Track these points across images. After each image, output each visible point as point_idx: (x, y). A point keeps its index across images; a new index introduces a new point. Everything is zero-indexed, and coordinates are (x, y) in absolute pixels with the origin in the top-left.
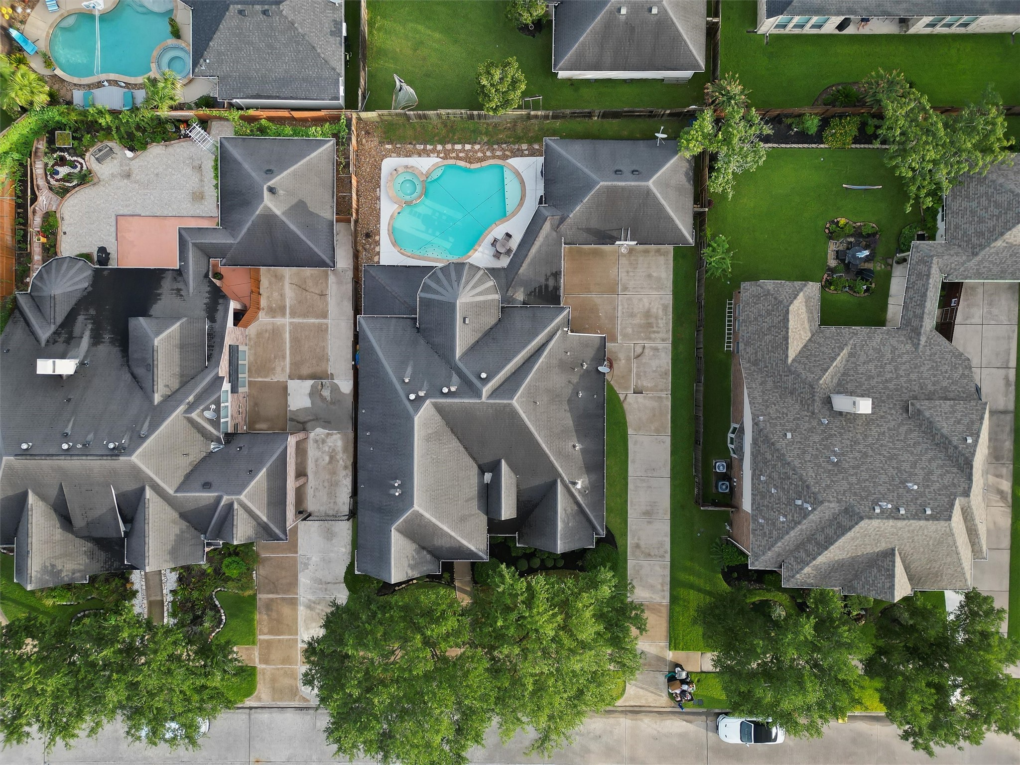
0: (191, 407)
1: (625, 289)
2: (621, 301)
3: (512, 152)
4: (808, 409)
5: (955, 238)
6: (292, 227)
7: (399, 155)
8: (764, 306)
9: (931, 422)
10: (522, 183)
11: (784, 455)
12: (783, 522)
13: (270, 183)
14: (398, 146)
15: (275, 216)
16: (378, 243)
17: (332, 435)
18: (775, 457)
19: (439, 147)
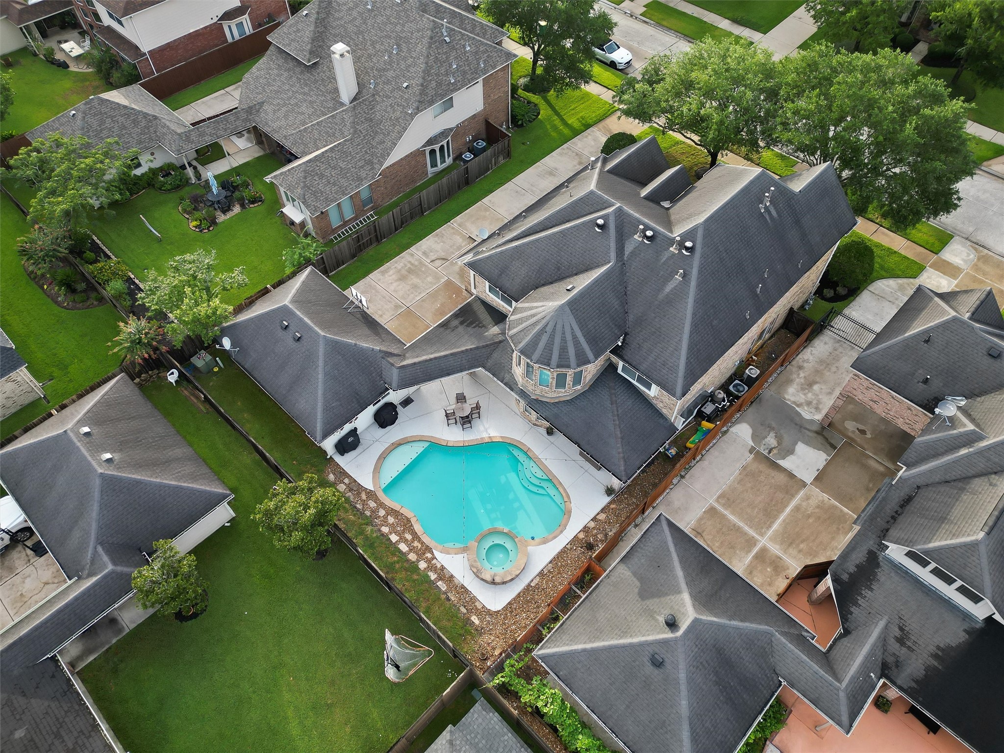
0: (970, 439)
1: (397, 307)
2: (411, 302)
3: (359, 494)
4: (373, 101)
5: (151, 139)
6: (679, 573)
7: (474, 599)
8: (318, 184)
9: (313, 40)
10: (383, 457)
11: (424, 71)
12: (470, 45)
13: (668, 635)
14: (463, 610)
15: (695, 597)
16: (585, 529)
17: (794, 403)
18: (430, 78)
19: (422, 565)
